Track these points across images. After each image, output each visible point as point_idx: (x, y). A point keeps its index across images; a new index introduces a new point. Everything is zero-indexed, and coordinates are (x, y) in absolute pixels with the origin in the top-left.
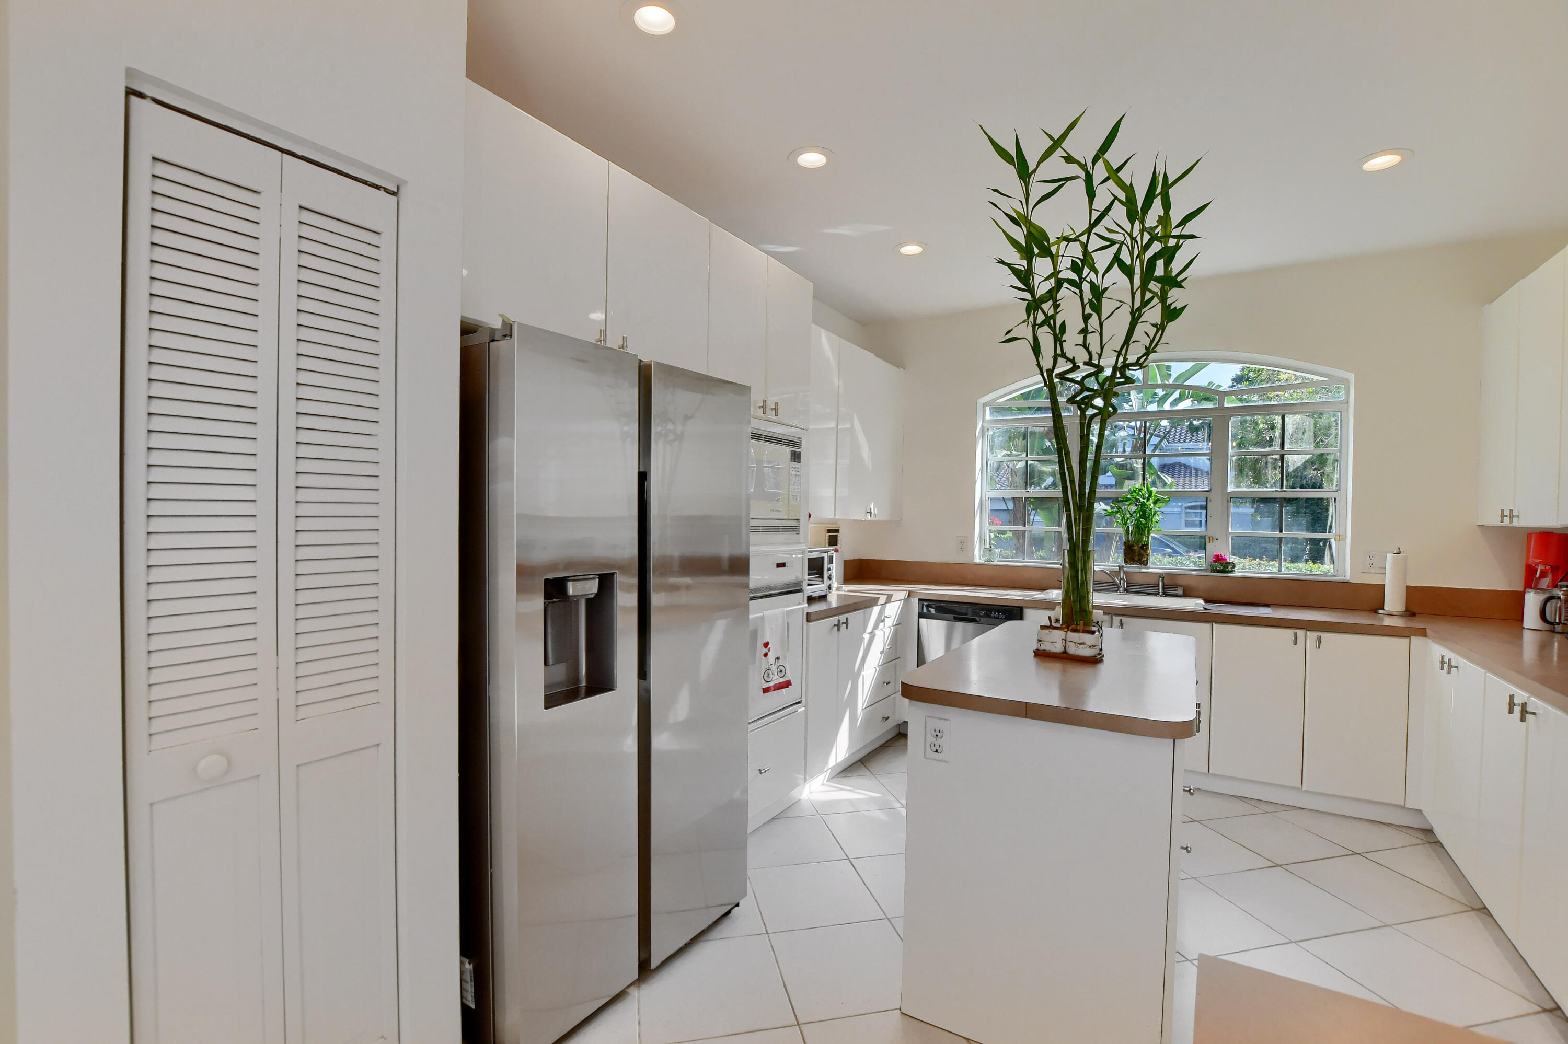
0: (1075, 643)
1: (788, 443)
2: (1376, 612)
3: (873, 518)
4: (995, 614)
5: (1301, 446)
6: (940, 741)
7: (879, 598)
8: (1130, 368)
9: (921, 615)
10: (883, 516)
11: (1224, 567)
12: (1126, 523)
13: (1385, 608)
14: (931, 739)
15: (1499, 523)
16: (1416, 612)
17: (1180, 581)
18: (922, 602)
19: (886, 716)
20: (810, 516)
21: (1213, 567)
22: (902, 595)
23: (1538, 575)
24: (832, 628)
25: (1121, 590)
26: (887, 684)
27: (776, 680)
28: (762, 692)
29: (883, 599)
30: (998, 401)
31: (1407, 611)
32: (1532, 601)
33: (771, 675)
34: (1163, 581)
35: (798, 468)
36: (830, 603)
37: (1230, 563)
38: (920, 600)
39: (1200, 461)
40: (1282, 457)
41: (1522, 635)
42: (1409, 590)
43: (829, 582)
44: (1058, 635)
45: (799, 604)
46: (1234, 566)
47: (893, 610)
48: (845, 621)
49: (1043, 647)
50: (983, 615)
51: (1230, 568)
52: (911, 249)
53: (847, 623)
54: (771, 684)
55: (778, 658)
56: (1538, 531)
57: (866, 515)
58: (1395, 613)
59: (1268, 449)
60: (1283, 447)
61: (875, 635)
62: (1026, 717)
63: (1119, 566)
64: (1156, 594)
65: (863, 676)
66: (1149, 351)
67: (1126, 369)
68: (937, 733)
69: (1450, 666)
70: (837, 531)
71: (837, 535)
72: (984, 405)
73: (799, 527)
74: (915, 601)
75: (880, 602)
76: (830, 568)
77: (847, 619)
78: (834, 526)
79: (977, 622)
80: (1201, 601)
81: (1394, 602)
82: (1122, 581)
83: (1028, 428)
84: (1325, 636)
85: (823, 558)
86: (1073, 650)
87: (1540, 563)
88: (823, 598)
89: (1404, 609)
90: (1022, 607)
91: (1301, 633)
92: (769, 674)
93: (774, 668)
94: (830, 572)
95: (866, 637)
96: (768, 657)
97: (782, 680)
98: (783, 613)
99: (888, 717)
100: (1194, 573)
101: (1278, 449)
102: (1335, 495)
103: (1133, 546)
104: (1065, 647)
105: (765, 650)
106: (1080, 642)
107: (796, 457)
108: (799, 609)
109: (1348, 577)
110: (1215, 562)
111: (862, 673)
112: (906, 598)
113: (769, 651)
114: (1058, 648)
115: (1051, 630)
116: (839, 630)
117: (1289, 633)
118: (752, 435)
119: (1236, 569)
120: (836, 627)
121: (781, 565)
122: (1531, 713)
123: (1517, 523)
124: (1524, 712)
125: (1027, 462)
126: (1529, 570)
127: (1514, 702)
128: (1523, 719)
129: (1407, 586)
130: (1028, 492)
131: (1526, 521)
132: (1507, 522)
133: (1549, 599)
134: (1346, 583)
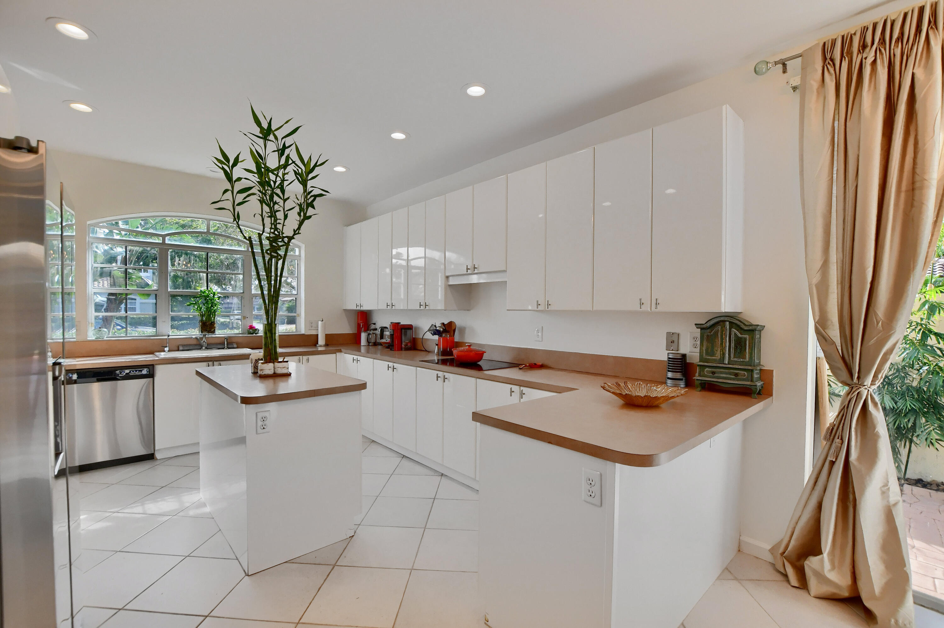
0: (279, 368)
2: (315, 345)
6: (265, 423)
11: (254, 331)
12: (200, 310)
13: (318, 343)
14: (260, 423)
15: (355, 309)
16: (329, 344)
17: (234, 340)
21: (249, 332)
23: (361, 327)
32: (363, 336)
34: (227, 340)
37: (257, 329)
41: (362, 347)
42: (326, 335)
44: (271, 366)
46: (259, 331)
49: (264, 373)
51: (257, 332)
56: (360, 311)
58: (322, 346)
63: (199, 335)
64: (223, 348)
68: (263, 419)
69: (357, 361)
72: (90, 226)
80: (249, 349)
81: (321, 341)
82: (204, 343)
84: (311, 357)
86: (279, 371)
87: (361, 322)
89: (325, 343)
90: (154, 365)
91: (301, 357)
100: (241, 335)
102: (295, 296)
103: (206, 323)
104: (274, 371)
109: (303, 332)
110: (250, 329)
115: (268, 364)
117: (296, 358)
119: (259, 332)
122: (395, 368)
123: (362, 309)
124: (394, 368)
125: (126, 269)
126: (359, 325)
127: (389, 366)
128: (393, 371)
129: (326, 334)
130: (129, 289)
131: (365, 308)
132: (358, 308)
133: (369, 334)
134: (303, 335)
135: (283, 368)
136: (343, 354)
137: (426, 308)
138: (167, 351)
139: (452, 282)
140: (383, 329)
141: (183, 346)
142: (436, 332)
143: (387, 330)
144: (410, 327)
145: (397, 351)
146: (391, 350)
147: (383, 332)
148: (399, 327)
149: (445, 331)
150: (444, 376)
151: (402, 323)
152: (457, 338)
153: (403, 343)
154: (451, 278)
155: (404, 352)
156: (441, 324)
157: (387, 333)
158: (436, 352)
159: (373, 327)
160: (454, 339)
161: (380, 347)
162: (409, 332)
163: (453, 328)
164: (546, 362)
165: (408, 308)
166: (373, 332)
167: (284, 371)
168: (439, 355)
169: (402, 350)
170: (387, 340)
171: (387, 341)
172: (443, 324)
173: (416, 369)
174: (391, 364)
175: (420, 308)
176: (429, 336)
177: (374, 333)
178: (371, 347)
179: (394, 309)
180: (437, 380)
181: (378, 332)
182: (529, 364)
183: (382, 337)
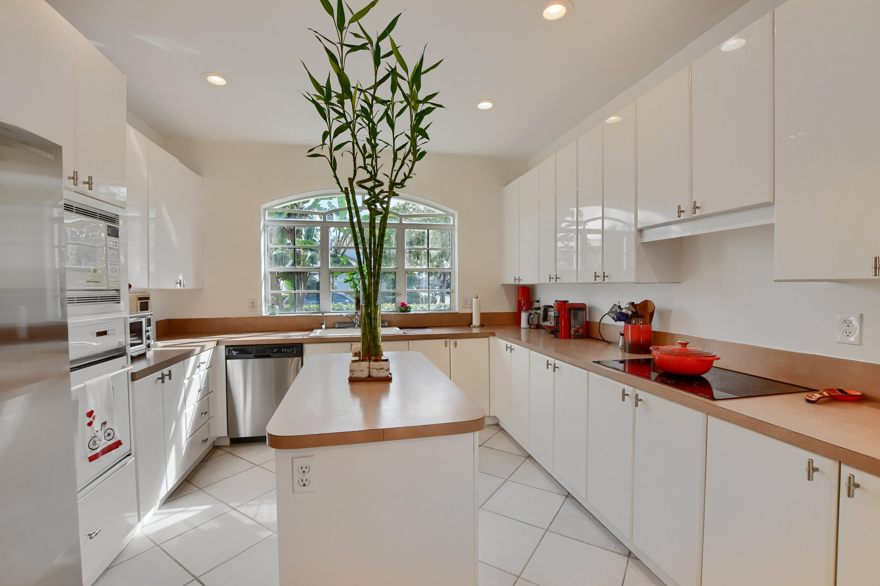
0: (377, 369)
1: (104, 217)
2: (469, 326)
3: (182, 288)
4: (284, 350)
5: (435, 246)
6: (307, 476)
7: (195, 349)
8: (397, 186)
9: (227, 358)
10: (189, 285)
11: (406, 309)
12: (356, 287)
13: (473, 324)
14: (298, 476)
15: (514, 283)
16: (484, 324)
18: (228, 348)
19: (205, 439)
20: (130, 286)
21: (401, 309)
22: (214, 344)
23: (522, 305)
24: (157, 381)
25: (356, 326)
26: (205, 414)
27: (103, 444)
28: (88, 461)
29: (198, 350)
30: (275, 208)
31: (481, 324)
32: (524, 316)
33: (98, 442)
35: (116, 243)
36: (149, 361)
37: (409, 307)
38: (226, 346)
39: (391, 252)
40: (428, 251)
41: (521, 331)
43: (148, 342)
44: (365, 364)
45: (124, 367)
46: (410, 308)
47: (206, 357)
48: (168, 373)
49: (355, 375)
50: (275, 351)
52: (216, 80)
53: (170, 375)
54: (99, 450)
55: (105, 423)
56: (521, 286)
57: (176, 285)
58: (477, 326)
59: (421, 247)
60: (428, 246)
61: (193, 379)
62: (384, 440)
63: (355, 312)
65: (186, 413)
66: (406, 177)
67: (394, 186)
68: (304, 469)
69: (511, 349)
70: (148, 298)
71: (148, 302)
72: (265, 210)
73: (119, 296)
74: (222, 348)
75: (196, 353)
76: (148, 330)
77: (170, 371)
78: (146, 294)
79: (273, 357)
80: (398, 329)
81: (476, 321)
82: (357, 321)
83: (295, 227)
84: (459, 341)
85: (141, 322)
86: (375, 374)
87: (523, 299)
88: (142, 356)
89: (480, 324)
90: (302, 343)
91: (448, 340)
92: (95, 442)
93: (100, 434)
94: (148, 333)
95: (186, 382)
96: (92, 426)
97: (110, 443)
98: (108, 379)
99: (207, 439)
100: (392, 313)
101: (426, 247)
102: (449, 271)
104: (369, 372)
105: (89, 420)
106: (380, 368)
107: (114, 233)
108: (124, 371)
109: (456, 310)
110: (402, 306)
111: (185, 411)
112: (215, 346)
113: (94, 419)
114: (365, 374)
115: (360, 362)
116: (163, 382)
117: (442, 341)
118: (65, 207)
119: (412, 310)
120: (160, 380)
121: (103, 333)
122: (558, 367)
123: (521, 283)
124: (555, 367)
125: (295, 249)
126: (519, 303)
127: (549, 363)
128: (554, 371)
129: (481, 313)
130: (297, 268)
131: (525, 282)
132: (517, 282)
133: (530, 314)
134: (456, 313)
135: (380, 369)
136: (496, 338)
137: (604, 280)
138: (324, 329)
139: (650, 237)
140: (547, 308)
141: (339, 323)
142: (620, 316)
143: (552, 309)
144: (582, 308)
145: (563, 339)
146: (556, 337)
147: (548, 312)
148: (567, 307)
149: (635, 315)
150: (637, 395)
151: (570, 302)
152: (656, 326)
153: (573, 329)
154: (646, 232)
155: (573, 341)
156: (629, 304)
157: (552, 313)
158: (620, 345)
159: (536, 305)
160: (650, 327)
161: (543, 331)
162: (581, 314)
163: (650, 311)
164: (870, 392)
165: (577, 280)
166: (536, 311)
167: (383, 374)
168: (625, 351)
169: (570, 337)
170: (551, 323)
171: (552, 325)
172: (633, 304)
173: (588, 374)
174: (551, 360)
175: (595, 280)
176: (608, 320)
177: (537, 313)
178: (532, 330)
179: (559, 283)
180: (623, 400)
181: (541, 312)
182: (828, 390)
183: (545, 319)
